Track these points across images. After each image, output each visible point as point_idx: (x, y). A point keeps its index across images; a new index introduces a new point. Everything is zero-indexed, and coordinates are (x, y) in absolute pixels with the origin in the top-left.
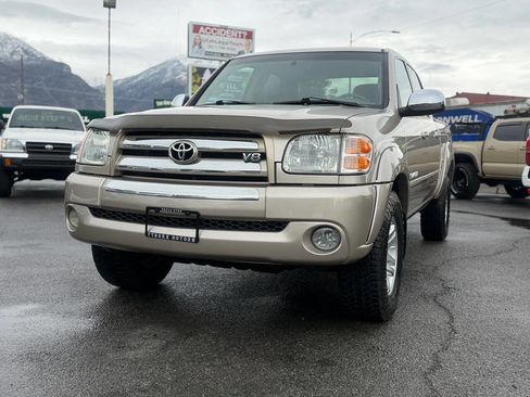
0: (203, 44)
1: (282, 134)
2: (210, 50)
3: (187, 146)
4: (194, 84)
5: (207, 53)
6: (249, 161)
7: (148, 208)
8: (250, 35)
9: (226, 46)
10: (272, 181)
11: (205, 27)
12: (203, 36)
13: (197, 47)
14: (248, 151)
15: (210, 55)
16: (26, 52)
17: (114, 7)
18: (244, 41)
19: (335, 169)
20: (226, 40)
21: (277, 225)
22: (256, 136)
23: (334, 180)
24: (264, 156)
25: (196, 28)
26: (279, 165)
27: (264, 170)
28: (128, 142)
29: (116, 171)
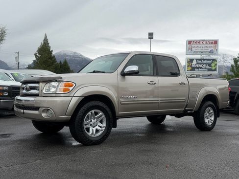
0: (193, 49)
2: (196, 51)
4: (188, 66)
5: (195, 52)
8: (216, 42)
9: (204, 48)
11: (194, 41)
12: (193, 45)
13: (190, 50)
14: (37, 87)
15: (196, 53)
17: (153, 38)
18: (213, 45)
20: (204, 46)
24: (39, 89)
25: (190, 42)
26: (42, 91)
27: (39, 92)
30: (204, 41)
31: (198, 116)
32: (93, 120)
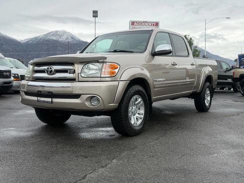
1: (81, 63)
3: (51, 68)
6: (70, 73)
7: (38, 91)
8: (157, 24)
10: (77, 80)
12: (136, 26)
14: (70, 70)
16: (72, 38)
17: (97, 17)
19: (99, 76)
20: (146, 27)
21: (77, 96)
22: (72, 64)
23: (99, 79)
24: (74, 72)
25: (133, 23)
26: (80, 74)
27: (75, 76)
28: (36, 68)
29: (33, 78)
30: (146, 22)
31: (198, 97)
32: (133, 107)
